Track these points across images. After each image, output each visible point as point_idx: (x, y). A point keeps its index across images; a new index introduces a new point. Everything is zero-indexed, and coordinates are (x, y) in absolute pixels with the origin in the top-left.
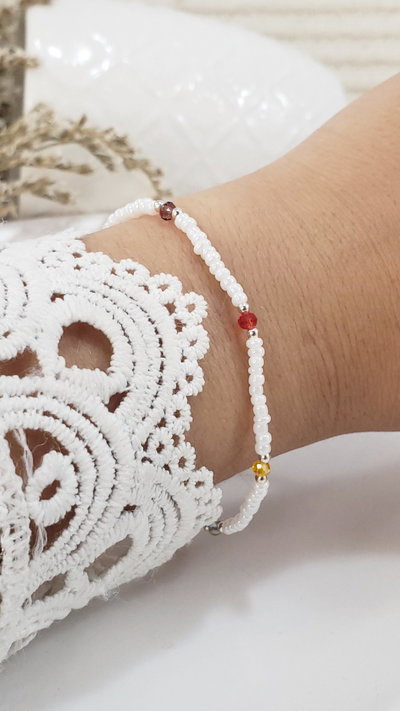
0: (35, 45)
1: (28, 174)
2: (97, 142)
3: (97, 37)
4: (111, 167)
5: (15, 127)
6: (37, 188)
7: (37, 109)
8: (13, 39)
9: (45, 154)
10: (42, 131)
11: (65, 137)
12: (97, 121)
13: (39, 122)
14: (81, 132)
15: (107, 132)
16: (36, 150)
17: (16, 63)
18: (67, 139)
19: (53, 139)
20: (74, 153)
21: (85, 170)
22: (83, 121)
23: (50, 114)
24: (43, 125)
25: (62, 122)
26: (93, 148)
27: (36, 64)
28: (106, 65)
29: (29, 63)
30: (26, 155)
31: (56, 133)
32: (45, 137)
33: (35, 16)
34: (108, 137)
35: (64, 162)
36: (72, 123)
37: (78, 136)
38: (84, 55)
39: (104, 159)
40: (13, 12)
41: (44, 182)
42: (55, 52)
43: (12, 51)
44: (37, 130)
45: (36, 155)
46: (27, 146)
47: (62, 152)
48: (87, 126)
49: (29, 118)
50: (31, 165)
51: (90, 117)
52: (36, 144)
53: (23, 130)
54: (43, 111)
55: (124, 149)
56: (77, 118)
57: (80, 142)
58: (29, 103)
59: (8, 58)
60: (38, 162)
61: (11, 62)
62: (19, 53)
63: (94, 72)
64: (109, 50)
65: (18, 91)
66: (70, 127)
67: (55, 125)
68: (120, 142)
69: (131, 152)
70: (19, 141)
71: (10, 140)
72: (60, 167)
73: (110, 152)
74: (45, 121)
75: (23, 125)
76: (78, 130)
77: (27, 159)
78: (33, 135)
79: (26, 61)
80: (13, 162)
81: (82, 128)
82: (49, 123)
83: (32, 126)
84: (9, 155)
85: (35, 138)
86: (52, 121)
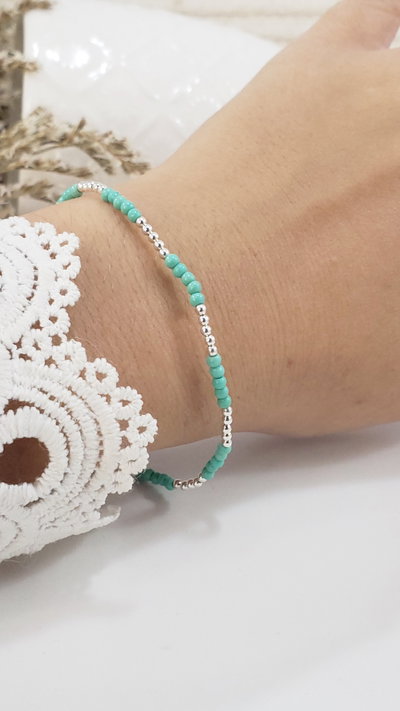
0: (33, 50)
1: (26, 177)
2: (96, 145)
3: (95, 41)
4: (109, 170)
5: (14, 131)
6: (36, 190)
7: (36, 113)
8: (12, 42)
9: (44, 157)
10: (41, 134)
11: (64, 140)
12: (96, 125)
13: (38, 126)
14: (80, 136)
15: (106, 135)
16: (35, 153)
17: (15, 66)
18: (65, 143)
19: (52, 142)
20: (73, 157)
21: (84, 174)
22: (82, 124)
23: (49, 118)
24: (42, 128)
25: (62, 126)
26: (92, 152)
27: (35, 68)
28: (103, 69)
29: (28, 66)
30: (25, 158)
31: (55, 136)
32: (44, 140)
33: (33, 20)
34: (107, 141)
35: (63, 165)
36: (70, 126)
37: (76, 140)
38: (81, 58)
39: (102, 162)
40: (12, 15)
41: (44, 186)
42: (52, 55)
43: (10, 55)
44: (37, 133)
45: (35, 158)
46: (25, 149)
47: (59, 155)
48: (86, 129)
49: (28, 120)
50: (30, 168)
51: (88, 121)
53: (22, 133)
54: (42, 114)
55: (123, 152)
56: (76, 123)
57: (78, 145)
58: (28, 106)
59: (8, 61)
60: (37, 165)
61: (10, 66)
62: (18, 56)
63: (93, 75)
64: (106, 52)
65: (17, 93)
66: (69, 131)
67: (54, 129)
68: (119, 146)
69: (130, 155)
70: (17, 144)
71: (10, 145)
72: (59, 170)
73: (109, 156)
74: (44, 124)
75: (22, 128)
76: (77, 133)
77: (26, 162)
78: (32, 138)
79: (25, 64)
80: (12, 165)
81: (81, 131)
82: (48, 126)
83: (31, 129)
84: (8, 157)
85: (34, 141)
86: (51, 124)
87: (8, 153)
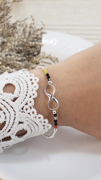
1: (41, 64)
7: (42, 53)
9: (43, 61)
10: (43, 57)
11: (47, 58)
12: (53, 55)
20: (48, 61)
21: (50, 64)
22: (50, 55)
23: (44, 54)
24: (43, 55)
25: (46, 55)
26: (52, 60)
27: (43, 45)
28: (55, 44)
30: (40, 61)
31: (45, 57)
32: (43, 58)
34: (55, 58)
35: (46, 62)
38: (51, 42)
44: (42, 56)
46: (40, 59)
47: (46, 60)
48: (51, 56)
52: (42, 59)
53: (40, 56)
54: (43, 53)
56: (49, 54)
57: (50, 59)
58: (42, 51)
59: (38, 44)
60: (42, 62)
62: (40, 43)
64: (56, 41)
66: (48, 56)
68: (57, 59)
70: (39, 58)
72: (46, 63)
76: (49, 57)
87: (37, 60)
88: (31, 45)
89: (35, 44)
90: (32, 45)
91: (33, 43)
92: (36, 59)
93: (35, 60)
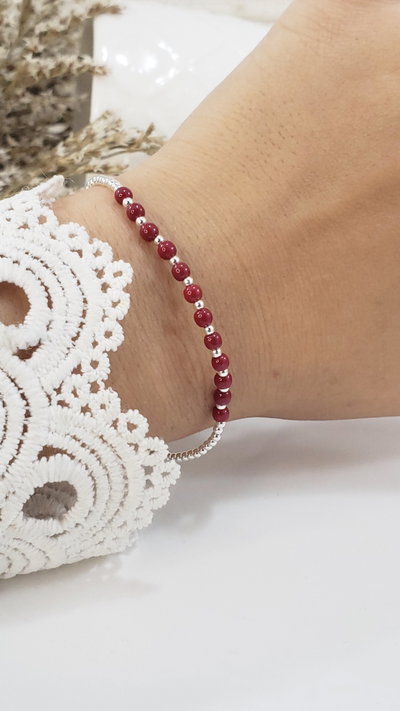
0: (102, 54)
3: (162, 45)
5: (82, 136)
7: (104, 117)
9: (112, 162)
10: (110, 139)
11: (133, 145)
12: (164, 130)
13: (106, 131)
14: (148, 141)
16: (103, 158)
17: (84, 70)
18: (133, 148)
19: (120, 147)
22: (150, 130)
23: (118, 123)
24: (111, 133)
25: (131, 130)
27: (104, 72)
28: (172, 73)
29: (97, 70)
30: (95, 162)
31: (124, 141)
32: (113, 145)
33: (102, 25)
36: (138, 132)
37: (144, 145)
38: (150, 63)
40: (82, 20)
42: (122, 60)
43: (80, 59)
44: (105, 137)
45: (103, 162)
46: (94, 153)
48: (154, 135)
49: (97, 125)
50: (99, 172)
51: (157, 126)
52: (104, 152)
53: (91, 137)
54: (110, 119)
56: (145, 128)
57: (144, 150)
58: (96, 111)
59: (77, 65)
60: (106, 169)
61: (79, 69)
62: (87, 60)
63: (160, 81)
64: (175, 57)
65: (84, 97)
66: (138, 136)
67: (123, 134)
70: (86, 149)
71: (79, 149)
74: (113, 129)
75: (92, 132)
76: (146, 139)
77: (95, 166)
78: (101, 143)
79: (94, 68)
80: (82, 168)
81: (149, 137)
82: (117, 131)
83: (100, 133)
84: (77, 161)
85: (103, 146)
86: (120, 130)
87: (77, 157)
88: (33, 72)
89: (60, 66)
90: (40, 73)
91: (49, 64)
92: (69, 152)
93: (63, 162)
